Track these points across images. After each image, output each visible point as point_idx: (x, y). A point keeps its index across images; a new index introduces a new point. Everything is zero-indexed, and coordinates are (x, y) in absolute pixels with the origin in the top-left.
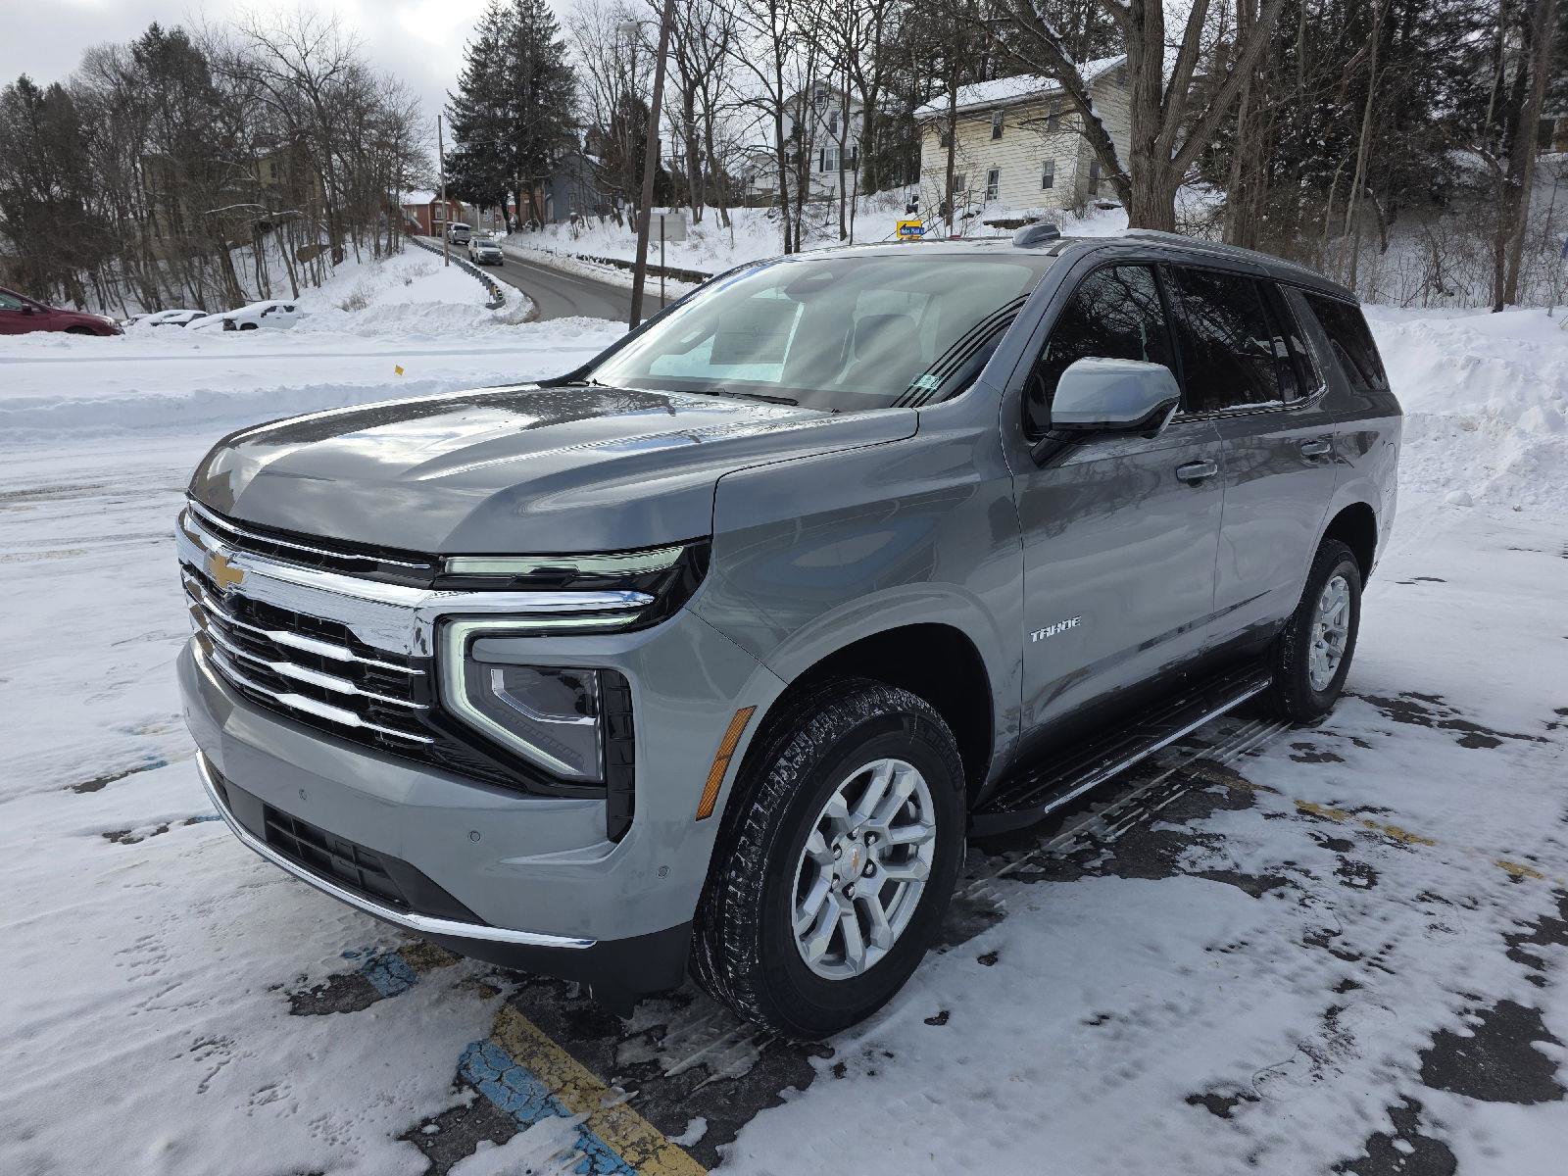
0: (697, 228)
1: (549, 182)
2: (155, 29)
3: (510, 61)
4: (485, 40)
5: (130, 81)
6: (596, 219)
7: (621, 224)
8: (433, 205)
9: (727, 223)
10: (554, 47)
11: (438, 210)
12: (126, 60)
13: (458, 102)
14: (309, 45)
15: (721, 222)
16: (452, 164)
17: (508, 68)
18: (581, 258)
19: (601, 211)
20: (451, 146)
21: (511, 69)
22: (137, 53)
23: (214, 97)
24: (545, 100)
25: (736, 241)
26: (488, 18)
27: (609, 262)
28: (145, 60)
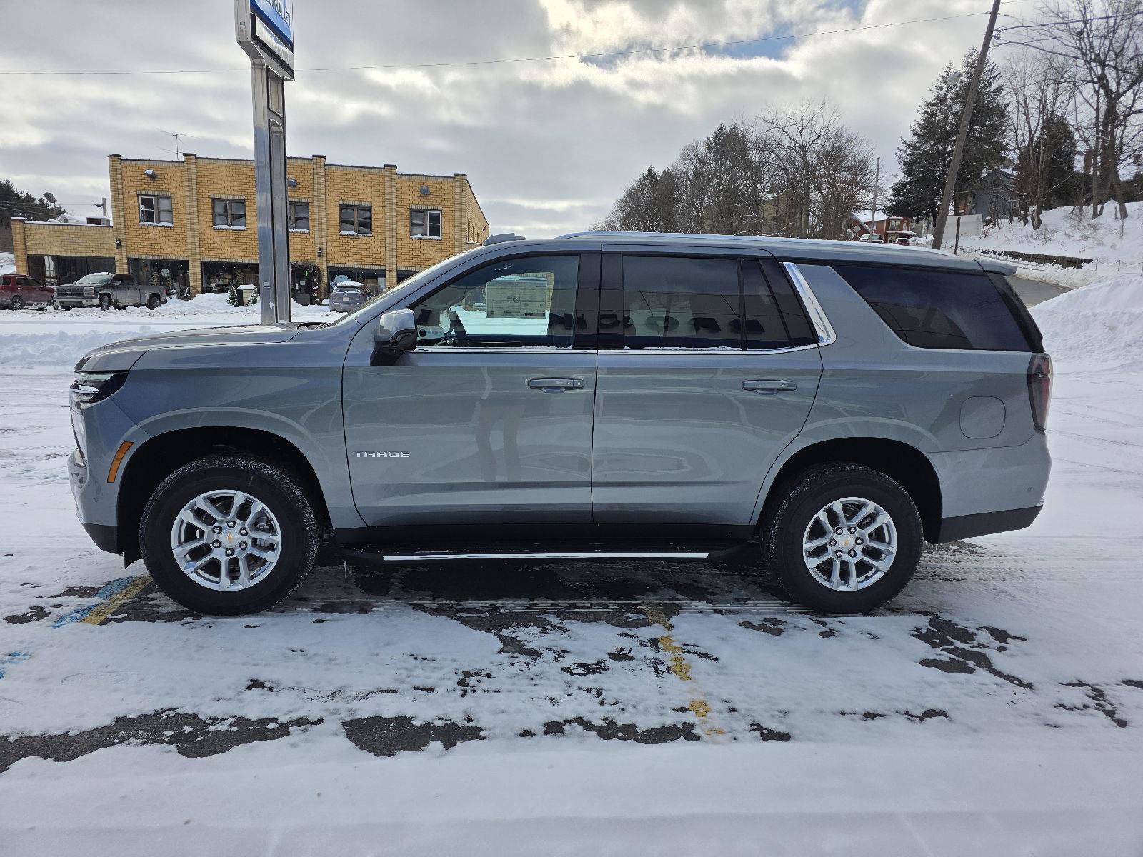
0: (1094, 222)
1: (973, 195)
2: (721, 128)
3: (956, 108)
4: (938, 97)
5: (702, 162)
6: (1005, 221)
7: (1026, 223)
8: (888, 221)
9: (1124, 214)
10: (994, 91)
11: (893, 223)
12: (702, 150)
13: (909, 146)
14: (805, 123)
15: (1119, 214)
16: (898, 191)
17: (953, 114)
18: (984, 252)
19: (1012, 214)
20: (901, 177)
21: (955, 115)
22: (709, 145)
23: (748, 165)
24: (980, 133)
25: (1125, 231)
26: (941, 80)
27: (1006, 253)
28: (713, 148)
